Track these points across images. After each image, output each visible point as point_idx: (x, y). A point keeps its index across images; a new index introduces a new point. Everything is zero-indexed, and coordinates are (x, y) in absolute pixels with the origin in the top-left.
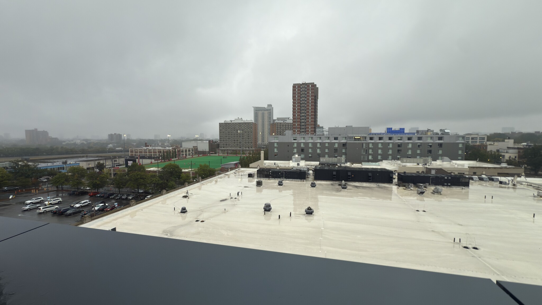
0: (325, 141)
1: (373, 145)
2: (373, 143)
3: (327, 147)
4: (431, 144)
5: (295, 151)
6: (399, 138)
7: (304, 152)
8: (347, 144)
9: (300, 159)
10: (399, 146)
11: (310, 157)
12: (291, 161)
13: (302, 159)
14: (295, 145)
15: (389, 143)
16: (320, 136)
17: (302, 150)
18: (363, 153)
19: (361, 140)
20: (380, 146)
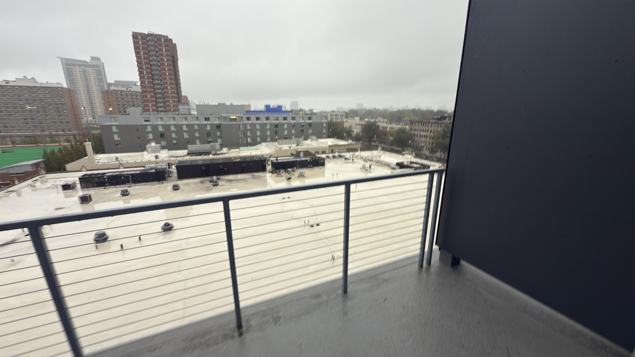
0: (192, 123)
1: (250, 127)
2: (250, 124)
3: (196, 131)
4: (302, 124)
5: (151, 136)
6: (276, 118)
7: (164, 137)
8: (222, 126)
9: (159, 148)
10: (276, 126)
11: (175, 144)
12: (145, 153)
13: (163, 148)
14: (149, 129)
15: (266, 124)
16: (186, 116)
17: (162, 135)
18: (241, 136)
19: (237, 121)
20: (258, 127)
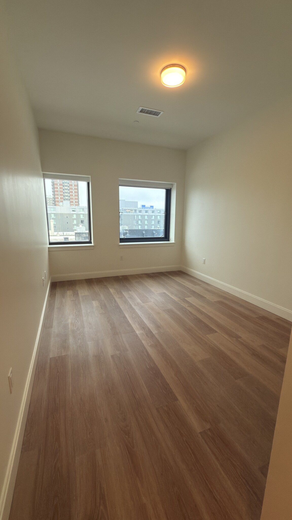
1: (141, 217)
2: (141, 215)
5: (75, 222)
14: (75, 217)
17: (82, 222)
18: (135, 224)
20: (146, 217)
